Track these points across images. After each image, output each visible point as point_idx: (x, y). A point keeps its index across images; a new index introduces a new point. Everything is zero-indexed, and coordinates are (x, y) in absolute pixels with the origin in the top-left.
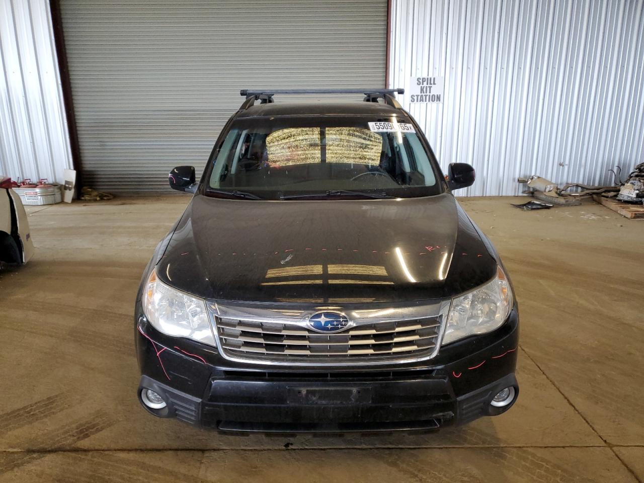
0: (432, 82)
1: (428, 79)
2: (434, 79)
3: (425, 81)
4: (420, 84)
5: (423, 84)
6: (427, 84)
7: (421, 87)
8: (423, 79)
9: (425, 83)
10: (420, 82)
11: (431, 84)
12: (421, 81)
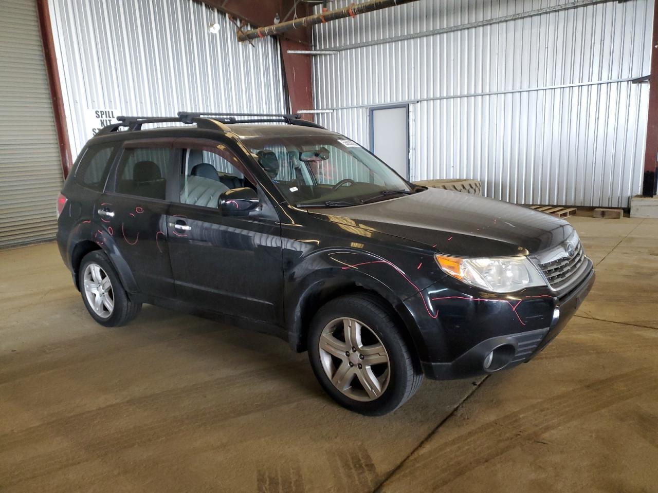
0: (111, 115)
1: (106, 112)
2: (112, 112)
3: (103, 114)
4: (99, 117)
5: (102, 117)
6: (106, 117)
7: (101, 120)
8: (101, 112)
9: (104, 116)
10: (98, 115)
11: (109, 117)
12: (100, 114)
